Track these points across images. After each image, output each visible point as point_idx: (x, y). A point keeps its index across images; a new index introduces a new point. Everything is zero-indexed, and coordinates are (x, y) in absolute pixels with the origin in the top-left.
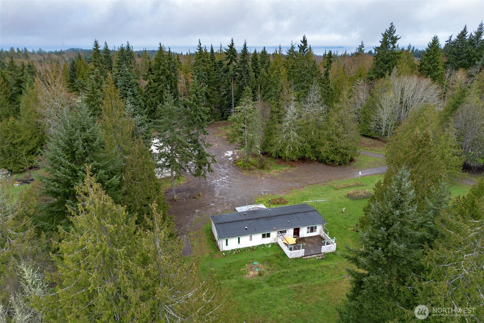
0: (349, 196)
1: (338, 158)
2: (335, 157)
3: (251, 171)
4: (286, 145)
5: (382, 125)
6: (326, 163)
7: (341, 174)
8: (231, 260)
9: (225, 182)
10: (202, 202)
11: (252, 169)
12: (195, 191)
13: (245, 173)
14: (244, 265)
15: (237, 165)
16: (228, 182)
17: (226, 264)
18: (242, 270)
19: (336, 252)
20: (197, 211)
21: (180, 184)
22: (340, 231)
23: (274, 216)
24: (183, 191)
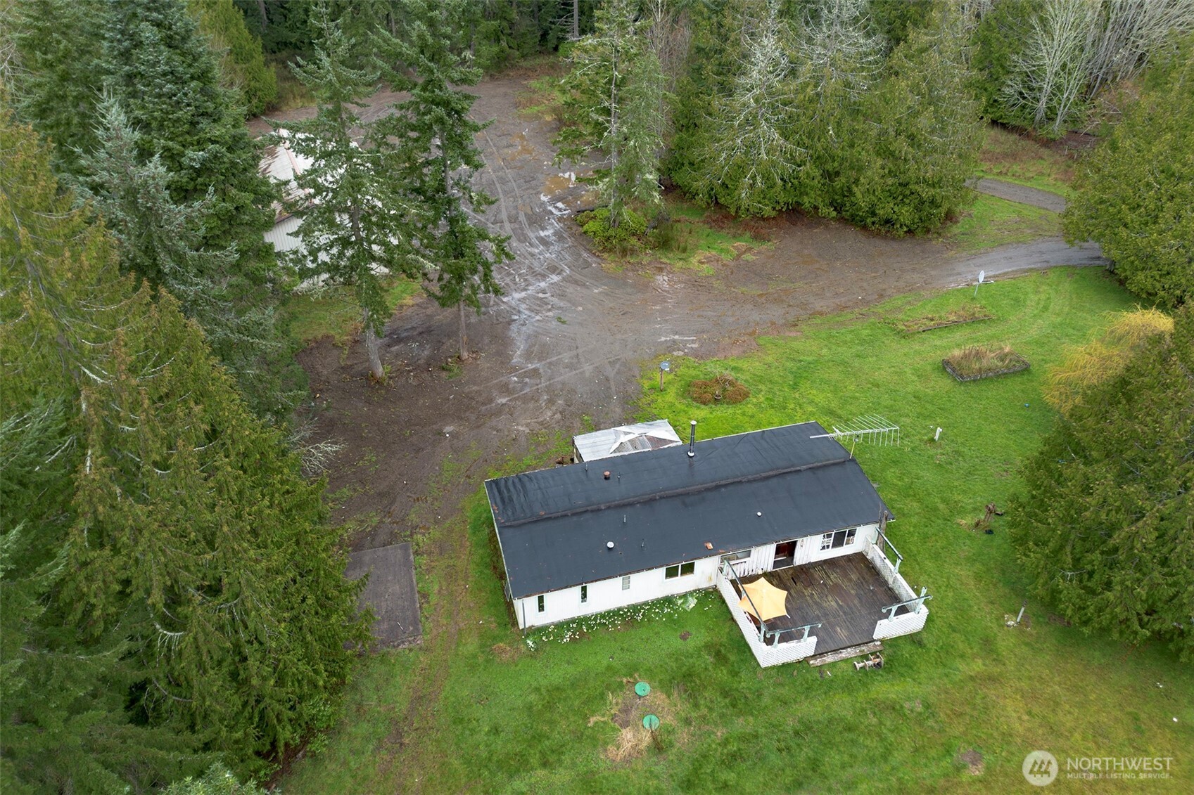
0: (946, 367)
1: (906, 214)
2: (896, 209)
3: (628, 258)
4: (741, 169)
5: (1040, 89)
6: (865, 227)
7: (914, 270)
8: (557, 673)
9: (544, 302)
10: (466, 390)
11: (633, 252)
12: (449, 337)
13: (610, 264)
14: (602, 696)
15: (585, 233)
16: (555, 300)
17: (537, 690)
18: (593, 720)
19: (924, 635)
20: (448, 429)
21: (401, 306)
22: (931, 531)
23: (708, 490)
24: (408, 339)
